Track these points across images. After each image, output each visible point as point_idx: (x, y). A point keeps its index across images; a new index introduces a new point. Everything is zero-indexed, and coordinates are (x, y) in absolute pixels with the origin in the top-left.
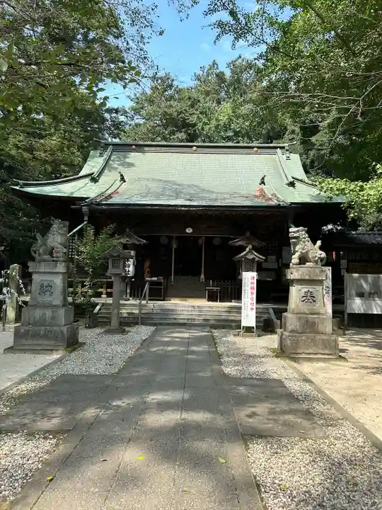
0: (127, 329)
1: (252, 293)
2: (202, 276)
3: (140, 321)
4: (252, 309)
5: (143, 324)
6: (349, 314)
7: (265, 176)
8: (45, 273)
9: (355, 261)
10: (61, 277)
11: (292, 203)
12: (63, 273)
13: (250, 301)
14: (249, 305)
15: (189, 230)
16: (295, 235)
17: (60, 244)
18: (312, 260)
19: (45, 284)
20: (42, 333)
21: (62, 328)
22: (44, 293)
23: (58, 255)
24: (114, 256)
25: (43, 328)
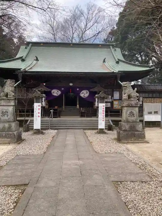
0: (44, 131)
1: (103, 113)
2: (78, 106)
3: (49, 128)
4: (103, 121)
5: (51, 129)
6: (145, 122)
7: (105, 58)
8: (3, 105)
9: (146, 98)
10: (12, 107)
11: (119, 71)
12: (13, 106)
13: (102, 117)
14: (102, 119)
15: (71, 84)
16: (125, 85)
17: (11, 91)
18: (133, 97)
19: (4, 111)
20: (4, 135)
21: (14, 133)
22: (4, 115)
23: (10, 96)
24: (37, 97)
25: (4, 133)
